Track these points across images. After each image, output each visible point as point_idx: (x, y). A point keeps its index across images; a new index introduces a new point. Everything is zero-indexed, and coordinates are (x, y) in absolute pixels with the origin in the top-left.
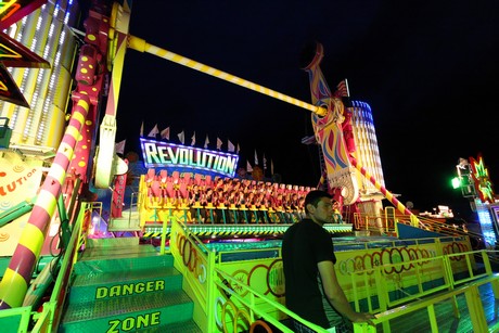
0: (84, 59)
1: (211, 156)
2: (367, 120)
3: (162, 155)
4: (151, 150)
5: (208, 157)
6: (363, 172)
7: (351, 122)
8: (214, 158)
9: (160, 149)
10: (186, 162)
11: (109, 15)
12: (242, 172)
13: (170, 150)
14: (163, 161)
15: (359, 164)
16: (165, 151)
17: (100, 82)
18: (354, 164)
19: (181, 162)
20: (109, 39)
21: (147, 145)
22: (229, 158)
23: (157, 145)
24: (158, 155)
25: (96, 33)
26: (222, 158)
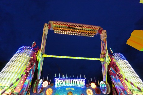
0: (29, 62)
3: (60, 83)
4: (57, 81)
5: (74, 81)
6: (126, 80)
8: (77, 81)
9: (60, 81)
10: (68, 84)
11: (37, 52)
12: (87, 86)
13: (63, 80)
14: (61, 85)
16: (61, 81)
18: (122, 77)
19: (66, 84)
21: (56, 80)
22: (82, 81)
23: (59, 80)
24: (59, 83)
26: (79, 81)
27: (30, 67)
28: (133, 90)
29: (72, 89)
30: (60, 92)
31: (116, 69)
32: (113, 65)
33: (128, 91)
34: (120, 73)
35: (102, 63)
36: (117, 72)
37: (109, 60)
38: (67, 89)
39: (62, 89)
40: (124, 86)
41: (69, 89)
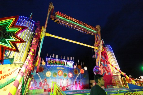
0: (34, 39)
1: (66, 62)
2: (110, 49)
4: (49, 61)
5: (65, 62)
6: (112, 66)
7: (106, 51)
8: (67, 63)
10: (59, 64)
11: (41, 29)
12: (75, 67)
13: (54, 61)
14: (52, 64)
15: (111, 63)
17: (37, 44)
18: (109, 63)
19: (57, 64)
20: (41, 34)
22: (71, 62)
23: (50, 59)
24: (51, 62)
25: (38, 33)
26: (69, 62)
27: (36, 44)
28: (114, 72)
29: (62, 68)
30: (52, 70)
31: (106, 57)
32: (104, 54)
33: (111, 73)
34: (108, 60)
35: (95, 51)
36: (106, 59)
37: (103, 50)
38: (58, 68)
39: (53, 68)
40: (109, 69)
41: (60, 68)
